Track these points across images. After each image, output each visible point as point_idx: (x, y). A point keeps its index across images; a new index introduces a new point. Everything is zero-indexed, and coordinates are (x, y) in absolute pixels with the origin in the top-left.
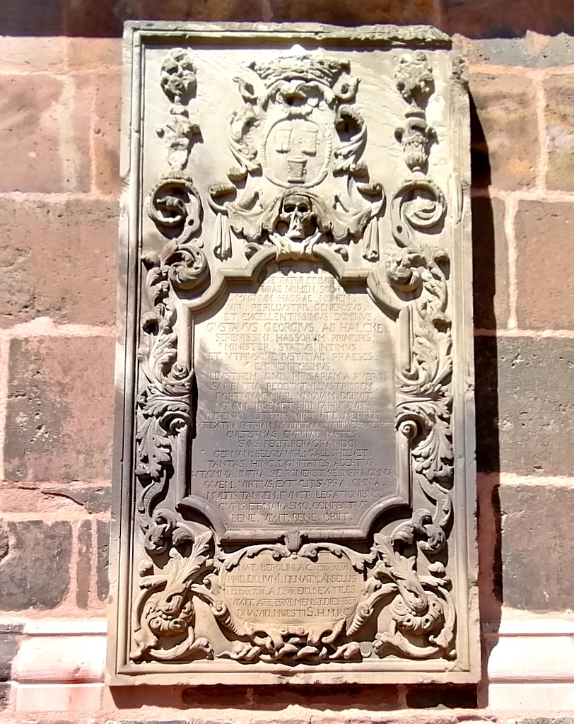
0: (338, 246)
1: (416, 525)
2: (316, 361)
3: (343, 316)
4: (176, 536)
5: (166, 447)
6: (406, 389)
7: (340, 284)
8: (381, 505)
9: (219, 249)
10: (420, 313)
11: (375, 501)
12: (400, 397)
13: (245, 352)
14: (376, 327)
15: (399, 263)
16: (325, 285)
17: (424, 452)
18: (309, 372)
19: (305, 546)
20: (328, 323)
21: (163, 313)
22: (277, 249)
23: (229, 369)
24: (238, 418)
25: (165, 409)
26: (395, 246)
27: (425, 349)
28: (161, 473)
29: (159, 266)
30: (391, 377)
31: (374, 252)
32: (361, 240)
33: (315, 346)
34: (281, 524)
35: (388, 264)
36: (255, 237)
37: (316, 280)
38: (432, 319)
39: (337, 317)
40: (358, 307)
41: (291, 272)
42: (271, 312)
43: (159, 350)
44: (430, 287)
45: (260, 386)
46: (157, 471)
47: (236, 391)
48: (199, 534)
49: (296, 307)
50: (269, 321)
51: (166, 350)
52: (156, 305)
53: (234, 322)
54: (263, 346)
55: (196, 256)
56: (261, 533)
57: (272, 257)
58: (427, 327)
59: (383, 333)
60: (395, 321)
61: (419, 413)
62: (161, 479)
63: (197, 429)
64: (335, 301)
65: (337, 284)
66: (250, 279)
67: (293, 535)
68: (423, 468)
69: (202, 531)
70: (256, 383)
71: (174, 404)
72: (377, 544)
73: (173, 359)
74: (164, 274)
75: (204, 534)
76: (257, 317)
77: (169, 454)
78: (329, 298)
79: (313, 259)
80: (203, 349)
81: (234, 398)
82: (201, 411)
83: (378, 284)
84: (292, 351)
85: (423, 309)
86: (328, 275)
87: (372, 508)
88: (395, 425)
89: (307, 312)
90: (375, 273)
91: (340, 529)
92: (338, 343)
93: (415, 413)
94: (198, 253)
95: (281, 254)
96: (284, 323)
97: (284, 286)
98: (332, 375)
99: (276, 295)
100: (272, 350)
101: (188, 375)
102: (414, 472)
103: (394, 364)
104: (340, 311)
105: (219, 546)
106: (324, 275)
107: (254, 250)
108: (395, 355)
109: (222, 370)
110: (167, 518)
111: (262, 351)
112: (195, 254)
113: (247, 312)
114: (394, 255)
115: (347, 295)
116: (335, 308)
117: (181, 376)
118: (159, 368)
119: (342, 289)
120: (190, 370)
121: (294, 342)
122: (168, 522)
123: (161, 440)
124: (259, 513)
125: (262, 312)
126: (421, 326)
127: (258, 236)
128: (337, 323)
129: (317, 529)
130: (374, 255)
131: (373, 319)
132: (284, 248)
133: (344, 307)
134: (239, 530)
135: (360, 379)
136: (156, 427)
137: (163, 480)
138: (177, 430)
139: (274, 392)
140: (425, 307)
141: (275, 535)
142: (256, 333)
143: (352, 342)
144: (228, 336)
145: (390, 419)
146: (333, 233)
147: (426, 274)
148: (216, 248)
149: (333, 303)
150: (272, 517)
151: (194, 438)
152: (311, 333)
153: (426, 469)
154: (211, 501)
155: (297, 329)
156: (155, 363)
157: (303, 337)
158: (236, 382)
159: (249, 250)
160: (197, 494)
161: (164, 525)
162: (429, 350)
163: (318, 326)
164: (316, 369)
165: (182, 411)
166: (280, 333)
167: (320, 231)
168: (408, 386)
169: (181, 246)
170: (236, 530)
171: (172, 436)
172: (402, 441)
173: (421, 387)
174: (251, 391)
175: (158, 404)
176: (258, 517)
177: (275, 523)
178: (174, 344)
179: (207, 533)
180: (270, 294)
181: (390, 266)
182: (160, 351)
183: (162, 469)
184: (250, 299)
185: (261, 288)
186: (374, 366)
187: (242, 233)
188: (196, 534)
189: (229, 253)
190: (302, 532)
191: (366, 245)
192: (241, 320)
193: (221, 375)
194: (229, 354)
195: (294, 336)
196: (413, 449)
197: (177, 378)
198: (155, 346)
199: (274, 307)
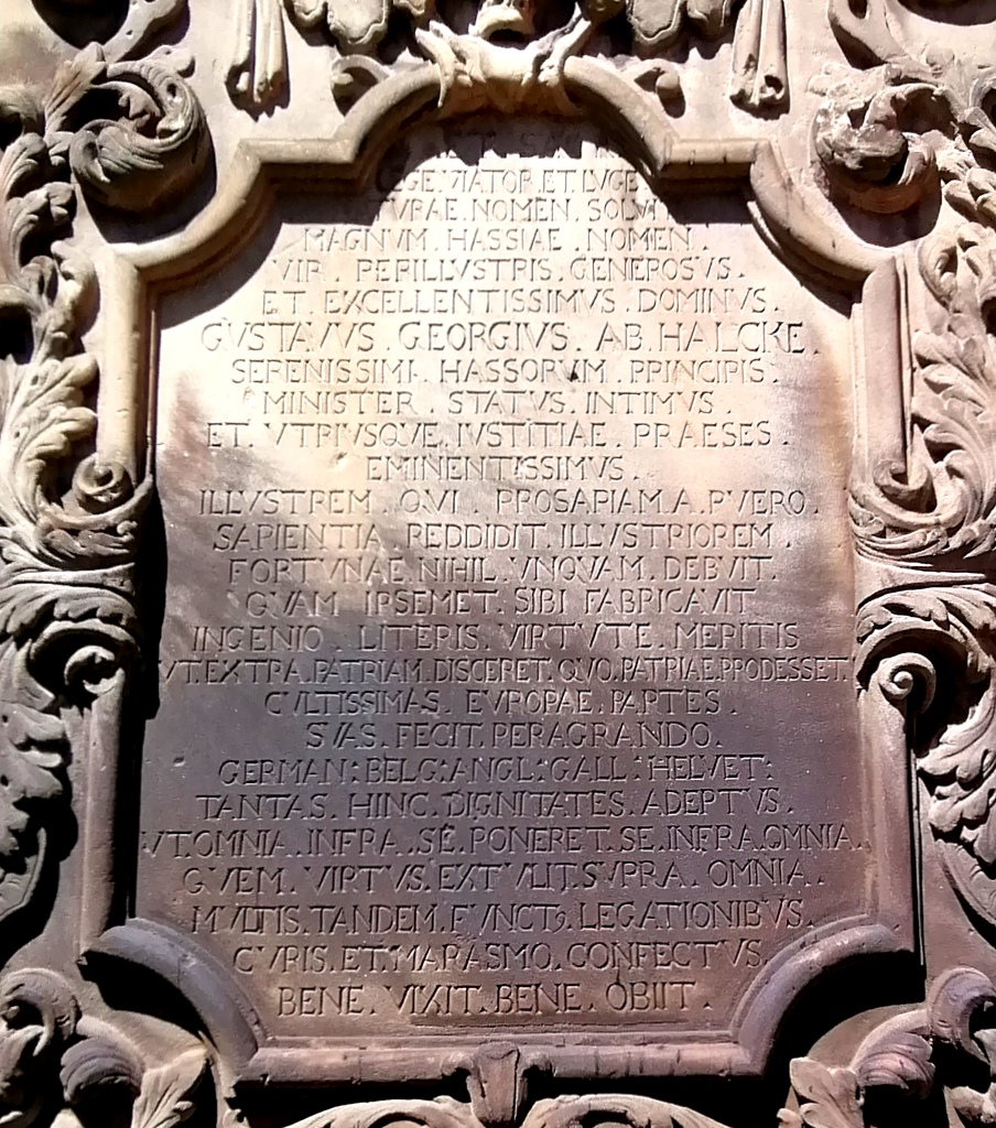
0: (649, 65)
1: (945, 1032)
2: (577, 451)
3: (668, 299)
4: (75, 1069)
5: (47, 746)
6: (896, 541)
7: (655, 191)
8: (815, 955)
9: (244, 77)
10: (933, 287)
11: (792, 936)
12: (875, 571)
13: (331, 419)
14: (781, 334)
15: (856, 117)
16: (604, 196)
17: (966, 762)
18: (554, 485)
19: (543, 1106)
20: (616, 323)
21: (49, 289)
22: (441, 71)
23: (277, 477)
24: (305, 646)
25: (46, 615)
26: (840, 64)
27: (958, 405)
28: (26, 839)
29: (42, 134)
30: (838, 502)
31: (772, 81)
32: (725, 48)
33: (575, 396)
34: (457, 1021)
35: (820, 119)
36: (367, 38)
37: (575, 180)
38: (980, 302)
39: (648, 299)
40: (718, 269)
41: (490, 155)
42: (420, 285)
43: (33, 411)
44: (968, 197)
45: (383, 533)
46: (14, 832)
47: (298, 553)
48: (161, 1058)
49: (506, 268)
50: (413, 317)
51: (59, 410)
52: (24, 261)
53: (296, 319)
54: (392, 401)
55: (166, 97)
56: (382, 1057)
57: (424, 100)
58: (961, 330)
59: (808, 355)
60: (848, 313)
61: (946, 624)
62: (30, 861)
63: (163, 686)
64: (639, 248)
65: (645, 193)
66: (348, 176)
67: (496, 1067)
68: (963, 822)
69: (170, 1049)
70: (367, 523)
71: (78, 597)
72: (802, 1100)
73: (82, 441)
74: (56, 160)
75: (177, 1061)
76: (373, 301)
77: (60, 772)
78: (618, 239)
79: (564, 104)
80: (188, 412)
81: (293, 575)
82: (176, 620)
83: (788, 185)
84: (494, 415)
85: (944, 270)
86: (614, 161)
87: (781, 963)
88: (859, 667)
89: (545, 286)
90: (776, 151)
91: (668, 1040)
92: (650, 388)
93: (931, 626)
94: (172, 89)
95: (456, 87)
96: (465, 320)
97: (464, 200)
98: (633, 496)
99: (437, 227)
100: (425, 416)
101: (128, 495)
102: (928, 837)
103: (845, 457)
104: (657, 282)
105: (232, 1103)
106: (599, 160)
107: (363, 80)
108: (847, 427)
109: (253, 480)
110: (41, 1004)
111: (391, 417)
112: (162, 90)
113: (341, 286)
114: (841, 91)
115: (681, 229)
116: (641, 272)
117: (102, 499)
118: (29, 470)
119: (661, 208)
120: (140, 479)
121: (501, 386)
122: (45, 1018)
123: (33, 724)
124: (372, 981)
125: (391, 285)
126: (937, 329)
127: (376, 34)
128: (649, 323)
129: (585, 1043)
130: (770, 91)
131: (770, 307)
132: (466, 68)
133: (671, 268)
134: (305, 1045)
135: (729, 510)
136: (15, 679)
137: (35, 863)
138: (89, 687)
139: (431, 554)
140: (950, 264)
141: (435, 1065)
142: (369, 355)
143: (702, 386)
144: (273, 366)
145: (838, 649)
146: (633, 20)
147: (950, 153)
148: (235, 73)
149: (631, 255)
150: (421, 997)
151: (152, 716)
152: (557, 356)
153: (973, 825)
154: (206, 939)
155: (512, 343)
156: (18, 455)
157: (530, 369)
158: (301, 522)
159: (347, 79)
160: (159, 915)
161: (29, 1031)
162: (969, 408)
163: (582, 331)
164: (575, 474)
165: (104, 620)
166: (450, 356)
167: (586, 15)
168: (904, 529)
169: (114, 67)
170: (292, 1045)
171: (75, 709)
172: (882, 723)
173: (951, 532)
174: (351, 552)
175: (23, 597)
176: (370, 996)
177: (433, 1019)
178: (87, 390)
179: (189, 1057)
180: (416, 227)
181: (827, 126)
182: (36, 414)
183: (32, 827)
184: (350, 243)
185: (386, 206)
186: (775, 466)
187: (322, 21)
188: (148, 1059)
189: (278, 92)
190: (532, 1055)
191: (743, 60)
192: (319, 312)
193: (249, 496)
194: (277, 427)
195: (499, 366)
196: (922, 753)
197: (90, 504)
198: (20, 399)
199: (433, 269)
